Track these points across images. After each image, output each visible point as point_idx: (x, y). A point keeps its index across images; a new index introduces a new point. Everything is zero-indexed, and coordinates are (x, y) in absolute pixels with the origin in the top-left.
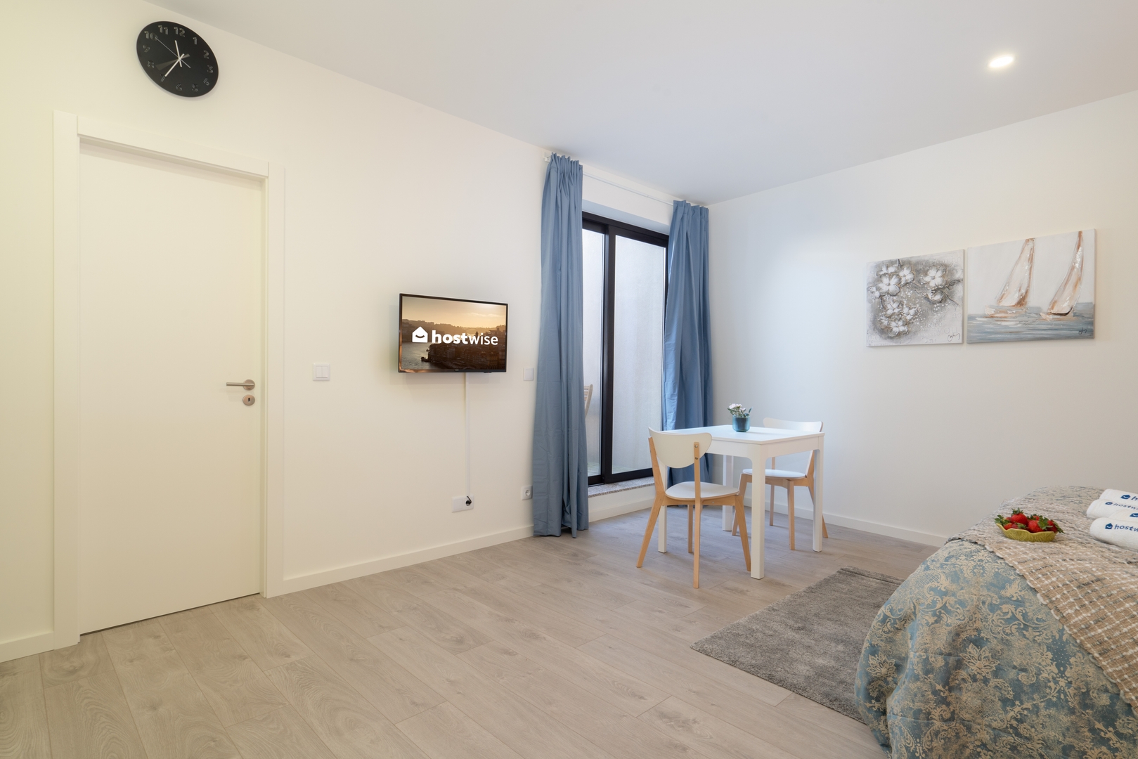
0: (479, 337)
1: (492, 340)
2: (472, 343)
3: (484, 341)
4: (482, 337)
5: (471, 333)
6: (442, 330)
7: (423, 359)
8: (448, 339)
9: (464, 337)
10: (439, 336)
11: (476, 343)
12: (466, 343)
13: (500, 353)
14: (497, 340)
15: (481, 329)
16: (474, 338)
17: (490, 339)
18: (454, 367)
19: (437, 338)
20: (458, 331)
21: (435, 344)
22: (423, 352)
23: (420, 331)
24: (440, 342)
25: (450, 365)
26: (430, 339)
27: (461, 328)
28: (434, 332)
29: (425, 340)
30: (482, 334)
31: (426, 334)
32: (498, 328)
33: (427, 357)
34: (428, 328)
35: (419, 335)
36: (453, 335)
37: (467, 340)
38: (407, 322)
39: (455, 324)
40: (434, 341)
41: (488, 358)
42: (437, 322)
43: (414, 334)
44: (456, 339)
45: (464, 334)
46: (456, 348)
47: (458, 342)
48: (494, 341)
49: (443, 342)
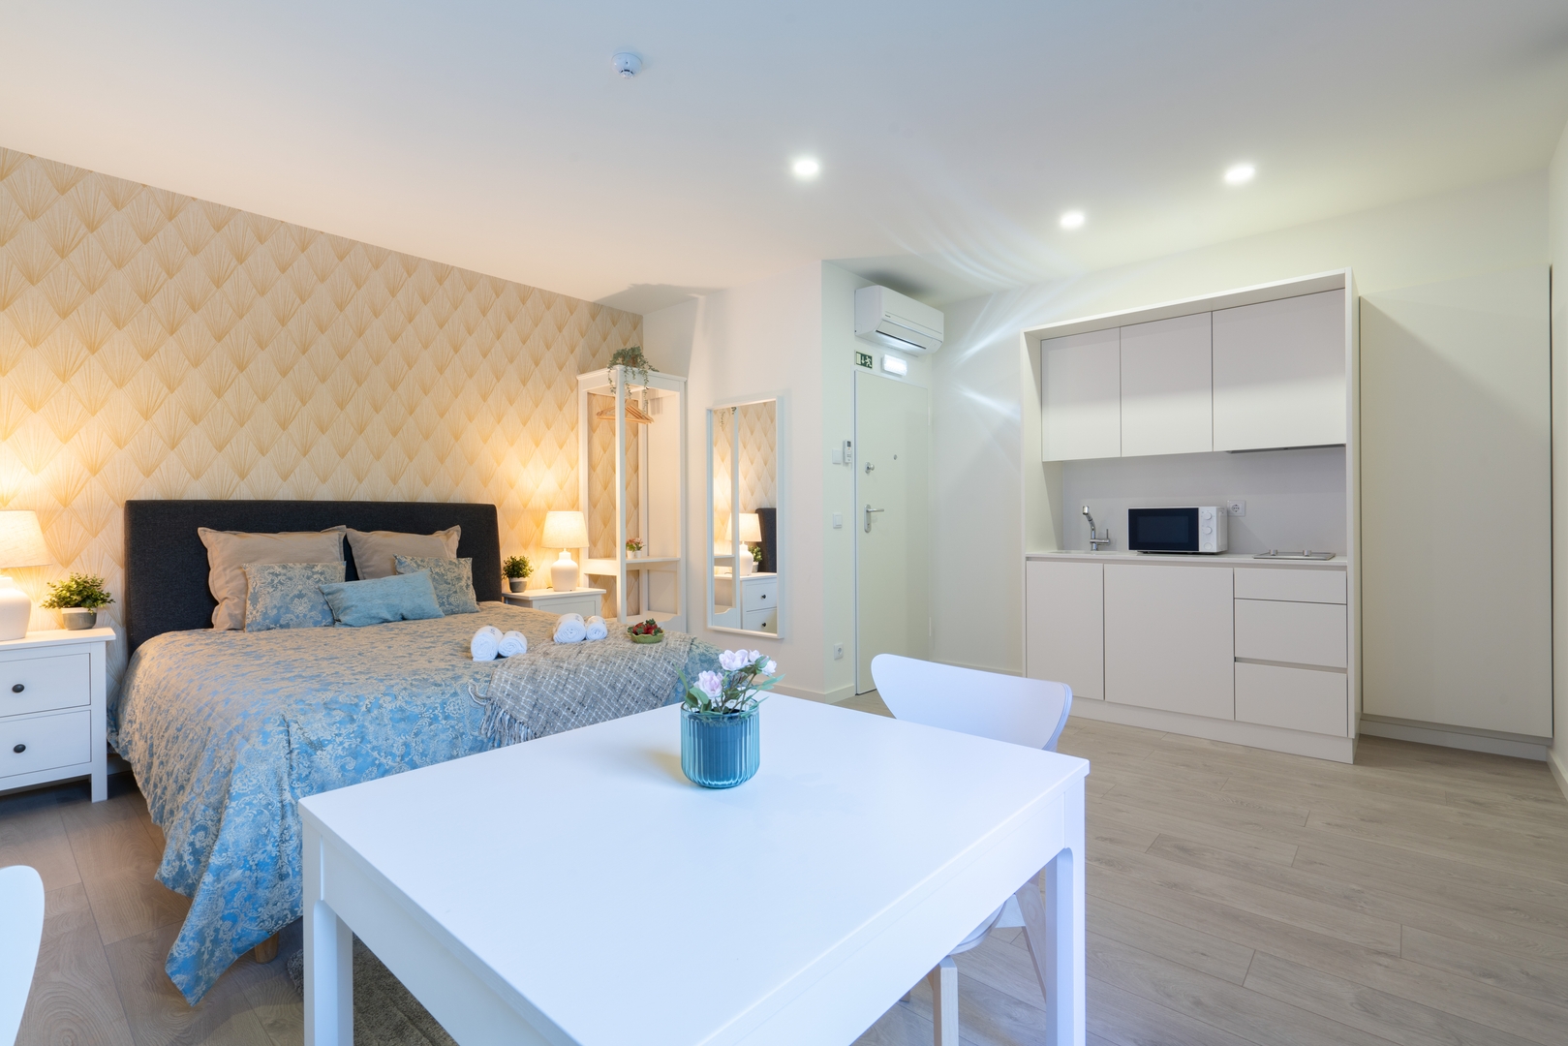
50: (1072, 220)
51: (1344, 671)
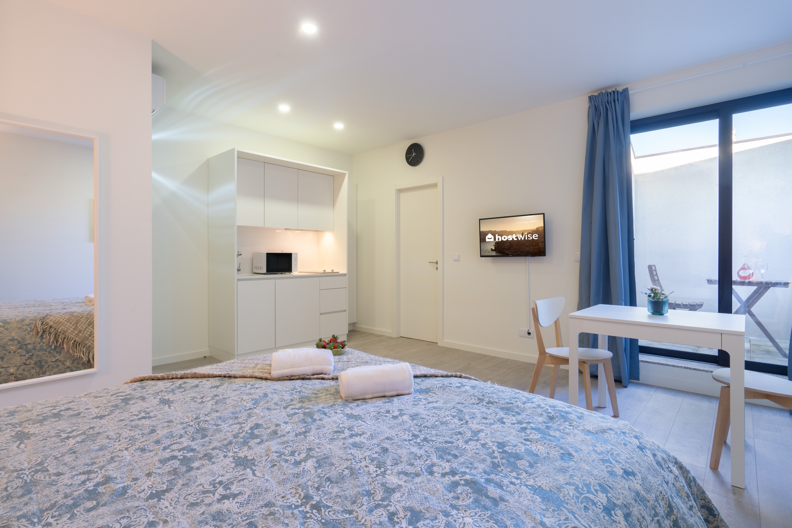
0: (524, 236)
1: (534, 236)
2: (520, 239)
3: (528, 237)
4: (526, 236)
5: (519, 234)
6: (501, 234)
7: (492, 250)
8: (505, 238)
9: (514, 236)
10: (500, 237)
11: (523, 239)
12: (516, 239)
13: (540, 244)
14: (537, 236)
15: (525, 231)
16: (521, 236)
17: (532, 236)
18: (510, 253)
19: (499, 239)
20: (511, 233)
21: (498, 242)
22: (492, 246)
23: (490, 236)
24: (500, 240)
25: (507, 252)
26: (495, 239)
27: (512, 231)
28: (497, 235)
29: (492, 240)
30: (526, 233)
31: (493, 237)
32: (537, 229)
33: (494, 249)
34: (494, 233)
35: (489, 238)
36: (507, 236)
37: (517, 238)
38: (483, 232)
39: (508, 229)
40: (497, 240)
41: (532, 248)
42: (498, 230)
43: (487, 237)
44: (510, 238)
45: (514, 235)
46: (510, 243)
47: (511, 239)
48: (535, 237)
49: (502, 240)
50: (284, 108)
51: (345, 311)
